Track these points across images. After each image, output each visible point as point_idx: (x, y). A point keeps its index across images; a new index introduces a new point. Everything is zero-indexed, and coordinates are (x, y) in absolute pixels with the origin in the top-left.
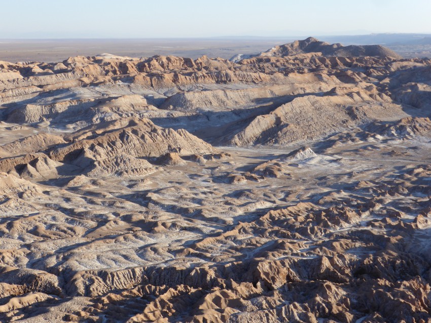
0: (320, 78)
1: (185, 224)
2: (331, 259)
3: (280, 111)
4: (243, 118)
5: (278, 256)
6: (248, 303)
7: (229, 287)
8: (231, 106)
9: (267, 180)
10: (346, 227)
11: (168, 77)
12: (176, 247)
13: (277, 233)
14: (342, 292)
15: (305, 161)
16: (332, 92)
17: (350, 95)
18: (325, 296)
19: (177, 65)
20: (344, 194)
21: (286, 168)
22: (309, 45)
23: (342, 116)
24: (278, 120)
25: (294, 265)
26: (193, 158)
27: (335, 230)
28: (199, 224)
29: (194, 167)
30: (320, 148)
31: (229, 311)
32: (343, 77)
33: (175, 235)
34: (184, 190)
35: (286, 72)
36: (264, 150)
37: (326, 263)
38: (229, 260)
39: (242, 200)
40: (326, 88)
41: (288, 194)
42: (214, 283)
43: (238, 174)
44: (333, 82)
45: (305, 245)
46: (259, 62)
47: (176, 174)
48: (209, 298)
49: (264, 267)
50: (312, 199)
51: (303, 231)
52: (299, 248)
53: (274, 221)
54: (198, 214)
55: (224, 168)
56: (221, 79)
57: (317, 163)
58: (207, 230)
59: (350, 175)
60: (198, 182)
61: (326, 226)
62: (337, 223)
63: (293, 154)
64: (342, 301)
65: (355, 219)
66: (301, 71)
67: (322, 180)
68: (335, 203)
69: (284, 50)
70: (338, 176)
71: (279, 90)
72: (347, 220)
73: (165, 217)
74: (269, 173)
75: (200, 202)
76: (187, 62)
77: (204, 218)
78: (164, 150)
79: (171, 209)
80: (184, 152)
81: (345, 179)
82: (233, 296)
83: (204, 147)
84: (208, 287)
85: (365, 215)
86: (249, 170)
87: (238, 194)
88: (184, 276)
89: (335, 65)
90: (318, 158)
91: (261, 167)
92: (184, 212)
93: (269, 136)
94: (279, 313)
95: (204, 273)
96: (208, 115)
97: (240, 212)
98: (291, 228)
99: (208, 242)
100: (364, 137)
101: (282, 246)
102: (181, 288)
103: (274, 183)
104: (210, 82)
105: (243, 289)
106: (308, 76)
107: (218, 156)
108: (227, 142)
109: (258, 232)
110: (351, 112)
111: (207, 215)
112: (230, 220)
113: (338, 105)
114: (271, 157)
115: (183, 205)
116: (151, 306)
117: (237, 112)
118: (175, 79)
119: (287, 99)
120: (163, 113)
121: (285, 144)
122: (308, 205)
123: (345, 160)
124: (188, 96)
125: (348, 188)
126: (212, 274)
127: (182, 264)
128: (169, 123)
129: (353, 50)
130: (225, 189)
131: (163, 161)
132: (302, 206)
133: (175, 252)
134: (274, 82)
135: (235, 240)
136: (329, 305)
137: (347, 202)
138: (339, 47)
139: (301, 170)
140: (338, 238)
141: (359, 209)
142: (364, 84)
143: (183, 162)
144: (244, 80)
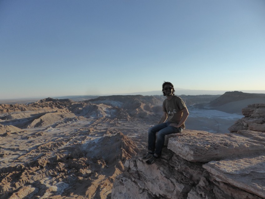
0: (52, 108)
1: (14, 153)
2: (60, 156)
3: (42, 118)
4: (30, 120)
5: (44, 158)
6: (36, 173)
7: (30, 169)
8: (26, 117)
9: (39, 137)
10: (63, 147)
11: (5, 110)
12: (11, 160)
13: (43, 151)
14: (64, 164)
15: (50, 130)
16: (56, 111)
17: (61, 112)
18: (59, 166)
19: (8, 107)
20: (62, 138)
21: (44, 133)
22: (49, 99)
23: (60, 117)
24: (41, 120)
25: (49, 159)
26: (15, 133)
27: (60, 148)
28: (18, 152)
29: (15, 136)
30: (54, 126)
31: (30, 176)
32: (59, 107)
33: (11, 157)
34: (13, 143)
35: (43, 107)
36: (37, 129)
37: (58, 157)
38: (28, 161)
39: (32, 143)
40: (54, 110)
41: (46, 140)
42: (25, 169)
43: (30, 136)
44: (56, 109)
45: (52, 153)
46: (34, 105)
47: (9, 139)
48: (23, 173)
49: (40, 161)
50: (52, 140)
51: (51, 150)
52: (50, 154)
53: (42, 148)
54: (18, 150)
55: (25, 135)
56: (23, 110)
57: (53, 131)
58: (21, 154)
59: (63, 133)
60: (17, 140)
61: (58, 147)
62: (60, 146)
63: (46, 129)
64: (64, 167)
65: (65, 144)
66: (47, 106)
67: (55, 135)
68: (59, 141)
69: (42, 101)
70: (59, 133)
71: (41, 112)
72: (63, 145)
73: (7, 152)
74: (39, 135)
75: (18, 146)
76: (11, 106)
77: (20, 151)
78: (5, 132)
79: (9, 149)
80: (12, 132)
81: (62, 134)
82: (31, 171)
83: (18, 130)
84: (23, 170)
85: (68, 143)
86: (33, 135)
87: (30, 142)
88: (15, 169)
89: (56, 104)
90: (54, 129)
91: (37, 134)
92: (13, 150)
93: (38, 125)
94: (46, 174)
95: (21, 167)
96: (19, 120)
97: (31, 147)
98: (47, 149)
99: (21, 157)
100: (66, 122)
101: (45, 155)
102: (14, 172)
103: (41, 137)
104: (19, 111)
105: (34, 169)
106: (49, 108)
107: (23, 132)
108: (26, 127)
109: (37, 152)
110: (62, 116)
111: (21, 149)
112: (28, 150)
113: (58, 115)
114: (40, 130)
115: (12, 147)
116: (4, 180)
117: (28, 119)
118: (8, 111)
119: (44, 114)
120: (4, 121)
121: (44, 126)
122: (52, 142)
123: (61, 129)
124: (12, 115)
125: (63, 136)
126: (23, 166)
127: (13, 165)
128: (6, 123)
129: (61, 100)
130: (26, 141)
131: (5, 135)
132: (50, 143)
133: (11, 162)
134: (39, 110)
135: (30, 155)
136: (60, 169)
137: (63, 140)
138: (57, 100)
139: (49, 133)
140: (61, 150)
141: (66, 141)
142: (65, 109)
143: (12, 135)
144: (30, 110)
